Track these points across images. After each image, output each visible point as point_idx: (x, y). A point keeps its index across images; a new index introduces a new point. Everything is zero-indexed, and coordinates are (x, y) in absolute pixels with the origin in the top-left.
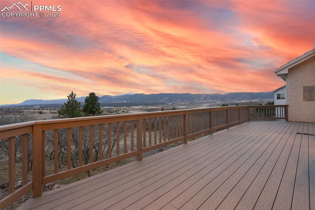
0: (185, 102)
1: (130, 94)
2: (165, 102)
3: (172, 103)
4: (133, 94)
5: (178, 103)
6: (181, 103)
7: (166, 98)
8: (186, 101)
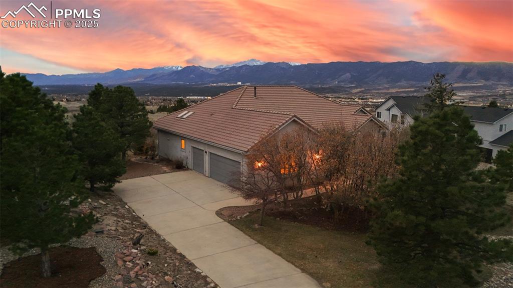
0: (400, 87)
1: (251, 64)
2: (342, 84)
3: (363, 89)
4: (259, 63)
5: (378, 89)
6: (388, 89)
7: (348, 75)
8: (403, 83)
